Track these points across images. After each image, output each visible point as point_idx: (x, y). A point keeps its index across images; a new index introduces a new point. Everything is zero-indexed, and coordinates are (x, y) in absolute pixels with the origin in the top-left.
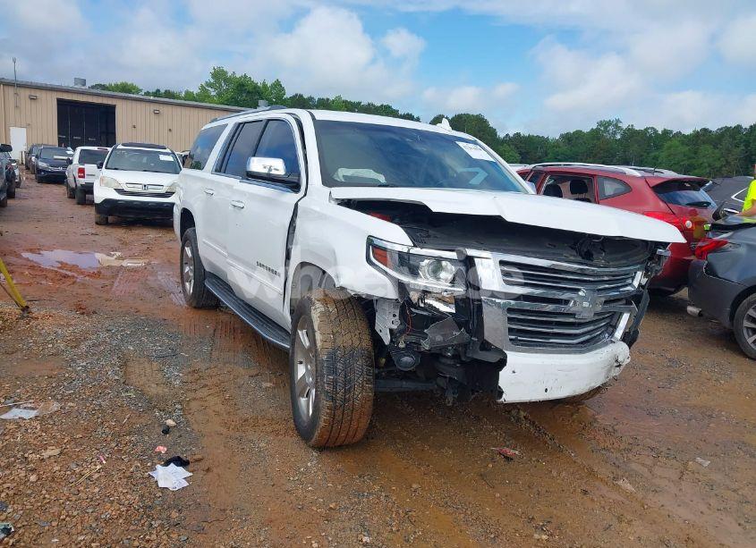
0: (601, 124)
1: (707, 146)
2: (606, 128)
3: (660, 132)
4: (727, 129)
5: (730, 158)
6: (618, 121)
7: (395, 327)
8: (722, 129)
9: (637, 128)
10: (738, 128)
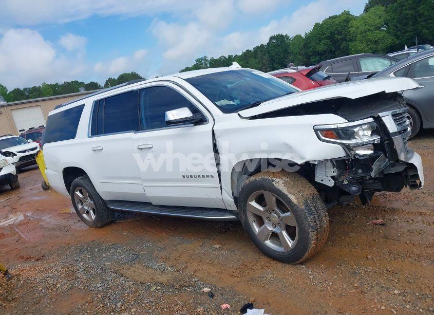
0: (197, 60)
1: (252, 59)
2: (201, 62)
3: (227, 58)
4: (257, 48)
5: (264, 61)
6: (205, 57)
7: (335, 174)
8: (255, 48)
9: (215, 58)
10: (262, 46)
